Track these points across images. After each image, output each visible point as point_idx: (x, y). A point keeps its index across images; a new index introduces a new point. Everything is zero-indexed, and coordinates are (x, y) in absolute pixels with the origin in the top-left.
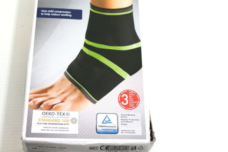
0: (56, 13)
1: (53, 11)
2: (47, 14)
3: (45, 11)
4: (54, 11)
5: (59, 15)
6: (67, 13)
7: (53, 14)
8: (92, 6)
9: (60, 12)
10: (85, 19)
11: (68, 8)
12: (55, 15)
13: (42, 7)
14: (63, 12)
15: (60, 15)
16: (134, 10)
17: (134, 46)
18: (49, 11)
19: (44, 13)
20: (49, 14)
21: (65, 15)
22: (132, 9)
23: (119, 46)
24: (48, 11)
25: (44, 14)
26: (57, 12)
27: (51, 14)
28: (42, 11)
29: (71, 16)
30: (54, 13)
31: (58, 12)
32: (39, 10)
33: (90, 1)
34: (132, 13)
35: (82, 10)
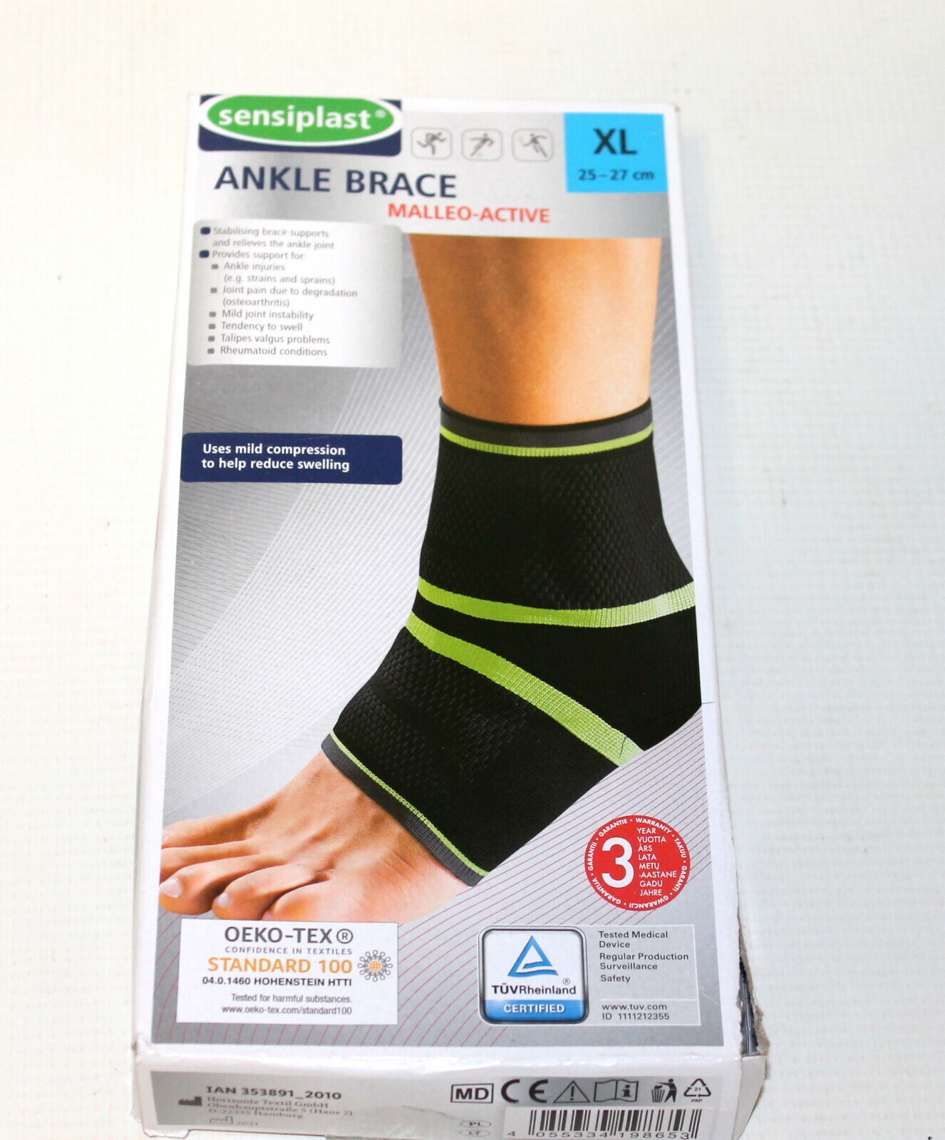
0: (276, 458)
1: (261, 447)
2: (230, 464)
3: (221, 449)
4: (265, 449)
5: (290, 465)
6: (326, 457)
7: (259, 464)
8: (452, 418)
9: (296, 451)
10: (417, 480)
11: (333, 432)
12: (269, 464)
13: (207, 429)
14: (310, 450)
15: (296, 465)
16: (658, 428)
17: (661, 606)
18: (240, 449)
19: (215, 457)
20: (241, 465)
21: (318, 465)
22: (649, 421)
23: (584, 607)
24: (233, 449)
25: (217, 463)
26: (278, 450)
27: (249, 464)
28: (208, 449)
29: (346, 467)
30: (263, 457)
31: (286, 449)
32: (192, 445)
33: (440, 394)
34: (649, 441)
35: (401, 436)
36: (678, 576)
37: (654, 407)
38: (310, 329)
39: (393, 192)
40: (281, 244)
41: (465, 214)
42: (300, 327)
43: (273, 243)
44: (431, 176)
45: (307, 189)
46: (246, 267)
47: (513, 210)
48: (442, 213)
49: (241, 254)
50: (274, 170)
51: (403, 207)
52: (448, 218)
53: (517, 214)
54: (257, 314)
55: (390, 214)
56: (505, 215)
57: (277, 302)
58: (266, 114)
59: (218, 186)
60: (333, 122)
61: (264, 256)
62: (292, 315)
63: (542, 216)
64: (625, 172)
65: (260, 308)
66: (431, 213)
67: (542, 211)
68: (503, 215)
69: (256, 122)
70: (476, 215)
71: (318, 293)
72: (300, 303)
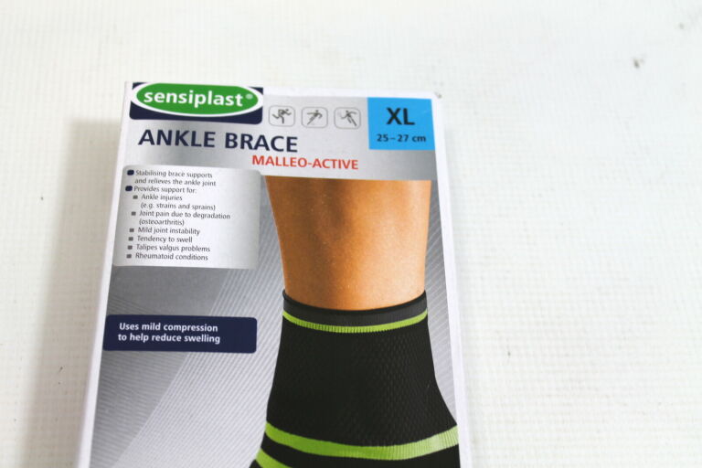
0: (170, 333)
1: (159, 326)
2: (137, 338)
3: (132, 327)
4: (162, 327)
5: (179, 338)
6: (204, 333)
7: (157, 338)
8: (291, 305)
9: (183, 328)
10: (266, 350)
11: (210, 315)
12: (164, 338)
13: (123, 311)
14: (193, 328)
15: (183, 339)
16: (431, 312)
17: (434, 444)
18: (145, 327)
19: (127, 333)
20: (145, 338)
21: (198, 339)
22: (424, 307)
23: (381, 445)
24: (140, 327)
25: (128, 337)
26: (171, 328)
27: (150, 338)
28: (123, 326)
29: (217, 340)
30: (161, 333)
31: (177, 327)
32: (112, 322)
33: (284, 288)
34: (425, 320)
35: (256, 318)
36: (446, 422)
37: (428, 298)
38: (197, 241)
39: (256, 148)
40: (180, 182)
41: (302, 163)
42: (190, 240)
43: (175, 181)
44: (282, 138)
45: (200, 145)
46: (156, 198)
47: (334, 161)
48: (288, 162)
49: (153, 189)
50: (178, 132)
51: (262, 157)
52: (292, 165)
53: (337, 163)
54: (161, 231)
55: (254, 163)
56: (329, 164)
57: (176, 222)
58: (175, 96)
59: (141, 143)
60: (219, 102)
61: (168, 190)
62: (185, 231)
63: (353, 165)
64: (407, 136)
65: (164, 226)
66: (280, 162)
67: (353, 161)
68: (327, 164)
69: (168, 101)
70: (310, 164)
71: (203, 216)
72: (191, 223)
